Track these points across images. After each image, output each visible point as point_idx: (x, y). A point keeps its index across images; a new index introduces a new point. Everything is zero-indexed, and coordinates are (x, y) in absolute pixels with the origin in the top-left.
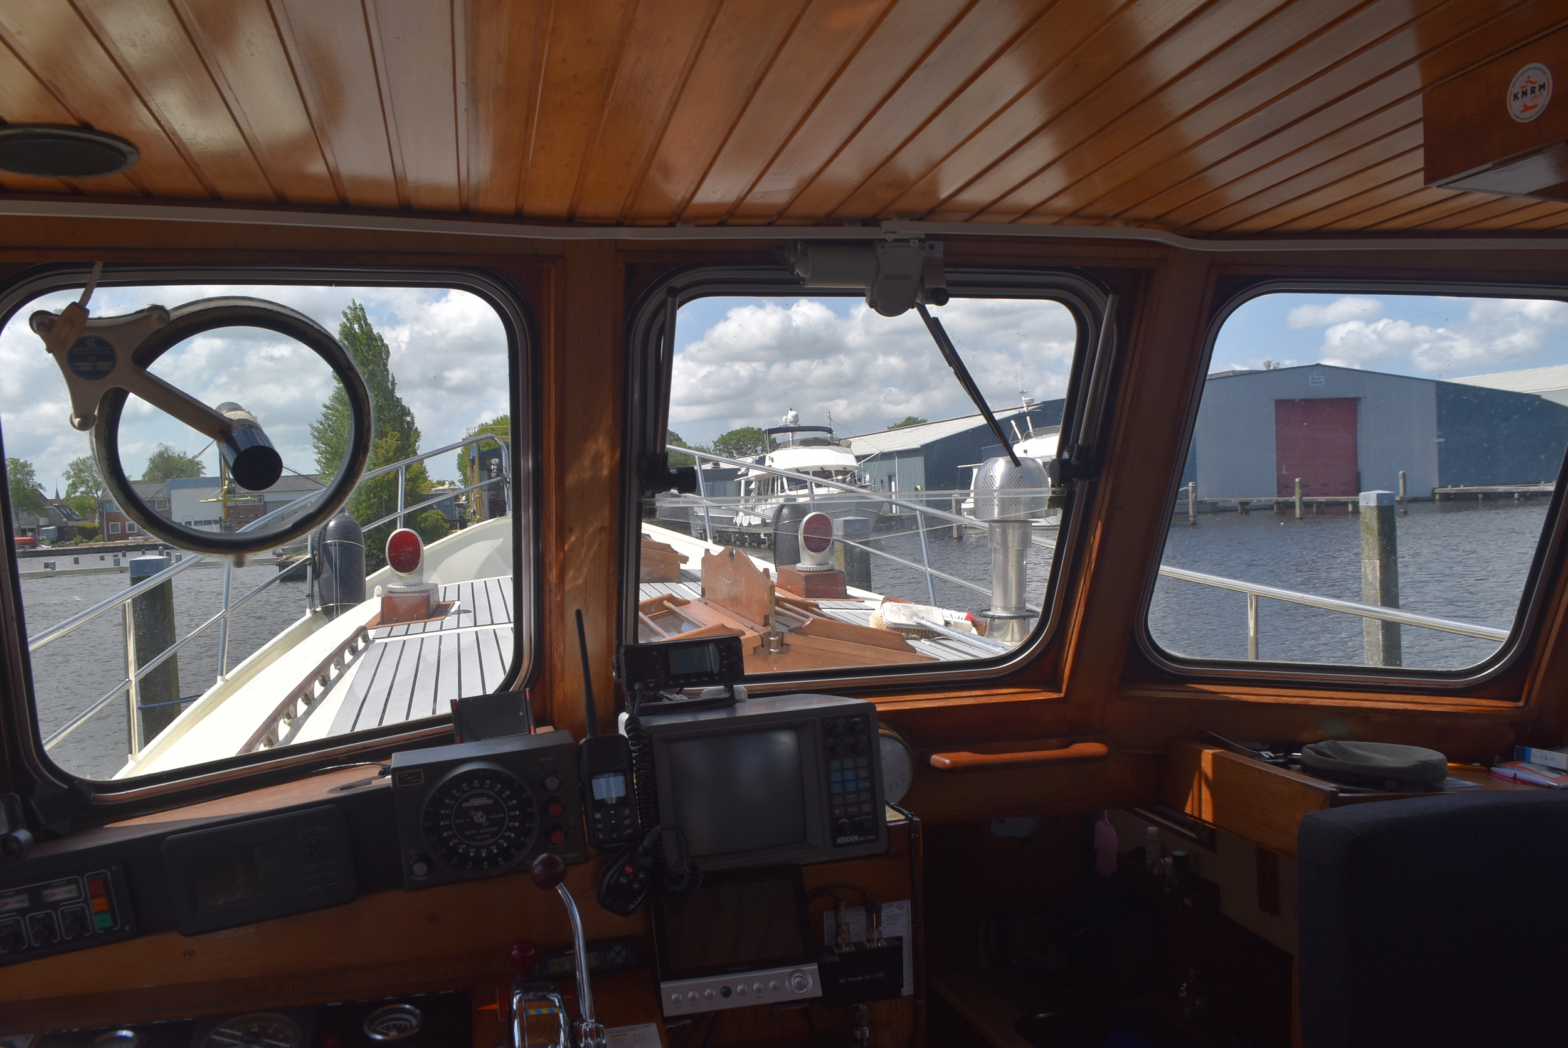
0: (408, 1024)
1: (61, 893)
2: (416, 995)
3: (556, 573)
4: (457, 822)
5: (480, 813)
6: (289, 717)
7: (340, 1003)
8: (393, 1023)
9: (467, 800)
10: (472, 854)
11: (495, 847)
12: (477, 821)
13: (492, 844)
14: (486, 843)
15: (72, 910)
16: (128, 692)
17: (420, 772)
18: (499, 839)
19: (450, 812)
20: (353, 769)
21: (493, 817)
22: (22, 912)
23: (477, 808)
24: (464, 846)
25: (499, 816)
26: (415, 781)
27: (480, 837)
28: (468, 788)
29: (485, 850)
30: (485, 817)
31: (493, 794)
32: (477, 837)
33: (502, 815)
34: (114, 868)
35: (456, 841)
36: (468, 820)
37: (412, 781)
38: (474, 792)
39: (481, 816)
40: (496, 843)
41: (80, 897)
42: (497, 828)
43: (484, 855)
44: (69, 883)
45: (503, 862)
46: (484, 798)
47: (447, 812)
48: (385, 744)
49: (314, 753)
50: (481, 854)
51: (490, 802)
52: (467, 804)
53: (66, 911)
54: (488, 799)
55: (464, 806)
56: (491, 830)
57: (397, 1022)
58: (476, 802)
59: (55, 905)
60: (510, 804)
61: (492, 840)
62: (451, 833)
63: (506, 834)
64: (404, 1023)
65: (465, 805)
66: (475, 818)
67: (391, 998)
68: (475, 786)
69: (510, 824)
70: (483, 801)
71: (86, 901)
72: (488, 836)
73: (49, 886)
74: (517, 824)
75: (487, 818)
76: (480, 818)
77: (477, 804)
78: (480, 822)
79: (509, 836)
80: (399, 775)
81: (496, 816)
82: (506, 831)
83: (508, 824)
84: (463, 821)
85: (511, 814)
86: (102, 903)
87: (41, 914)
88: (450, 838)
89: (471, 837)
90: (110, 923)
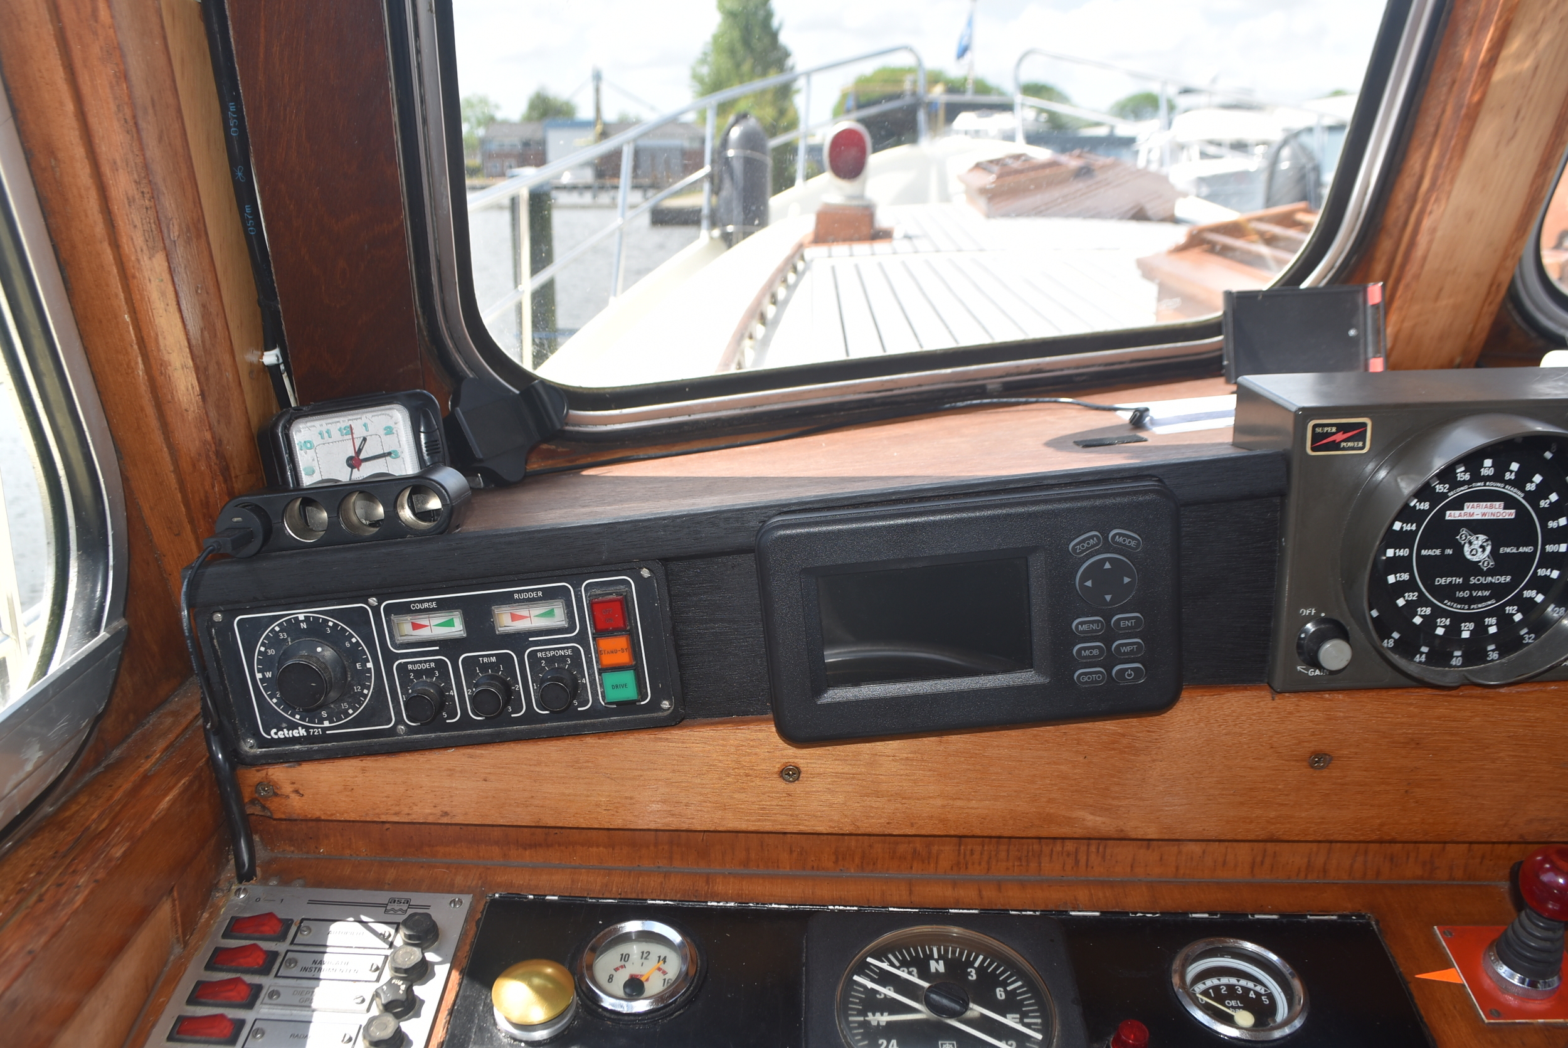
0: (1259, 988)
1: (532, 616)
2: (1257, 916)
3: (1491, 40)
4: (1424, 552)
5: (1482, 537)
7: (1097, 914)
8: (1225, 980)
9: (1458, 504)
10: (1440, 631)
11: (1493, 620)
12: (1469, 557)
13: (1490, 613)
14: (1478, 608)
15: (552, 653)
17: (1364, 425)
18: (1509, 603)
19: (1414, 527)
20: (1021, 408)
21: (1508, 550)
22: (449, 646)
23: (1476, 526)
24: (1428, 611)
25: (1521, 550)
26: (1350, 444)
27: (1466, 594)
28: (1467, 477)
29: (1471, 626)
30: (1489, 549)
31: (1519, 496)
32: (1460, 594)
33: (1528, 549)
34: (645, 573)
35: (1412, 596)
36: (1449, 551)
37: (1343, 444)
38: (1479, 486)
39: (1481, 546)
40: (1498, 612)
41: (572, 628)
42: (1508, 578)
43: (1466, 635)
44: (549, 595)
45: (1495, 655)
46: (1498, 503)
47: (1408, 527)
48: (1068, 368)
49: (949, 371)
50: (1461, 631)
51: (1510, 514)
52: (1457, 513)
53: (539, 655)
54: (1505, 508)
55: (1447, 518)
56: (1495, 580)
57: (1233, 981)
58: (1476, 511)
59: (519, 640)
60: (1552, 524)
61: (1492, 604)
62: (1405, 577)
63: (1527, 594)
64: (1250, 985)
65: (1452, 515)
66: (1467, 549)
67: (1206, 916)
68: (1484, 472)
69: (1542, 572)
70: (1495, 511)
71: (582, 638)
72: (1487, 593)
73: (507, 599)
74: (1555, 574)
75: (1494, 553)
76: (1477, 549)
77: (1479, 517)
78: (1475, 559)
79: (1532, 599)
80: (1315, 426)
81: (1514, 551)
82: (1526, 588)
83: (1535, 572)
84: (1438, 552)
85: (1550, 548)
86: (616, 648)
87: (489, 656)
88: (1401, 588)
89: (1447, 593)
90: (629, 692)
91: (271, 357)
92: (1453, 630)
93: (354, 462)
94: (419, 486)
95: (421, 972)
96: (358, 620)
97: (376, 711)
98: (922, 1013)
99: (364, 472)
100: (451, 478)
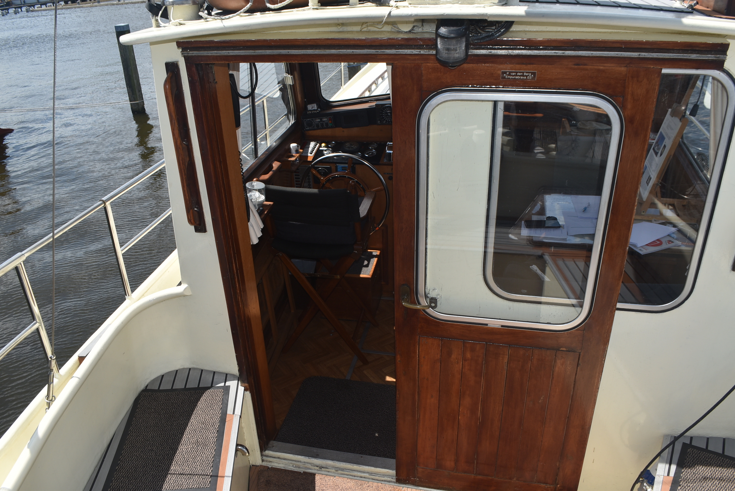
1: (325, 119)
6: (376, 84)
15: (326, 122)
16: (341, 69)
22: (319, 122)
23: (389, 112)
26: (379, 106)
41: (327, 120)
44: (326, 118)
47: (384, 112)
58: (388, 111)
59: (324, 121)
73: (323, 118)
76: (389, 114)
86: (330, 122)
87: (322, 122)
88: (384, 117)
89: (388, 117)
90: (331, 125)
91: (305, 100)
92: (389, 120)
93: (312, 108)
94: (317, 110)
95: (317, 144)
96: (313, 120)
97: (314, 127)
98: (350, 146)
99: (313, 109)
100: (319, 109)
